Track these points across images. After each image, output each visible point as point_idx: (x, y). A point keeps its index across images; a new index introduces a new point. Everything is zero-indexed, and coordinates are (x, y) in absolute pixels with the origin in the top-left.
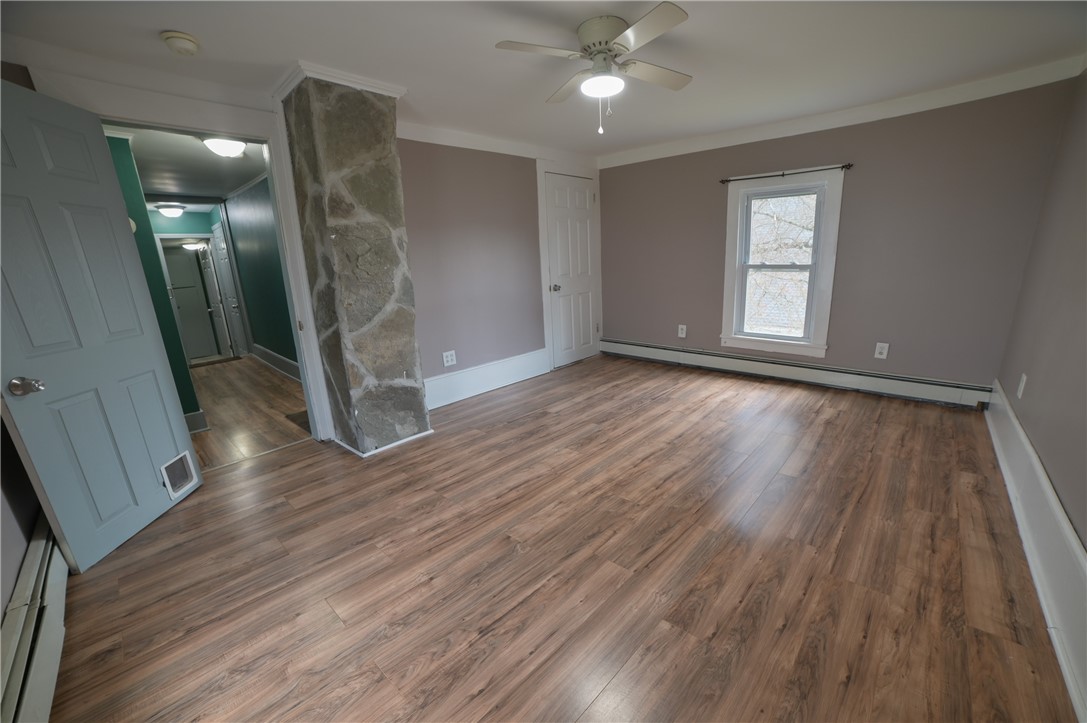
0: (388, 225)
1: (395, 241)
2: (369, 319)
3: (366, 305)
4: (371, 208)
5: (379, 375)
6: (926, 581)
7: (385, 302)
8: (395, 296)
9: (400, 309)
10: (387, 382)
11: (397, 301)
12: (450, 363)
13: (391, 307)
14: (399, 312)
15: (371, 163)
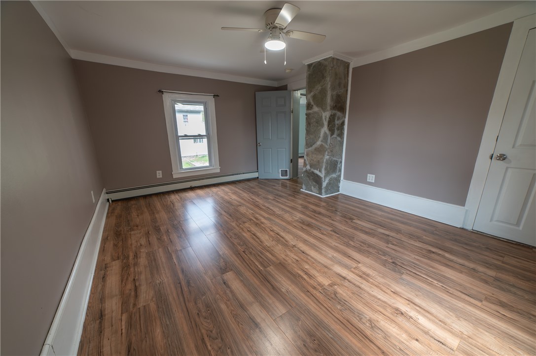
0: (322, 111)
1: (324, 118)
2: (311, 146)
3: (311, 141)
4: (317, 106)
5: (311, 166)
6: (136, 264)
7: (317, 141)
8: (320, 139)
9: (322, 144)
10: (312, 170)
11: (322, 141)
12: (370, 181)
13: (319, 143)
14: (321, 146)
15: (320, 88)
